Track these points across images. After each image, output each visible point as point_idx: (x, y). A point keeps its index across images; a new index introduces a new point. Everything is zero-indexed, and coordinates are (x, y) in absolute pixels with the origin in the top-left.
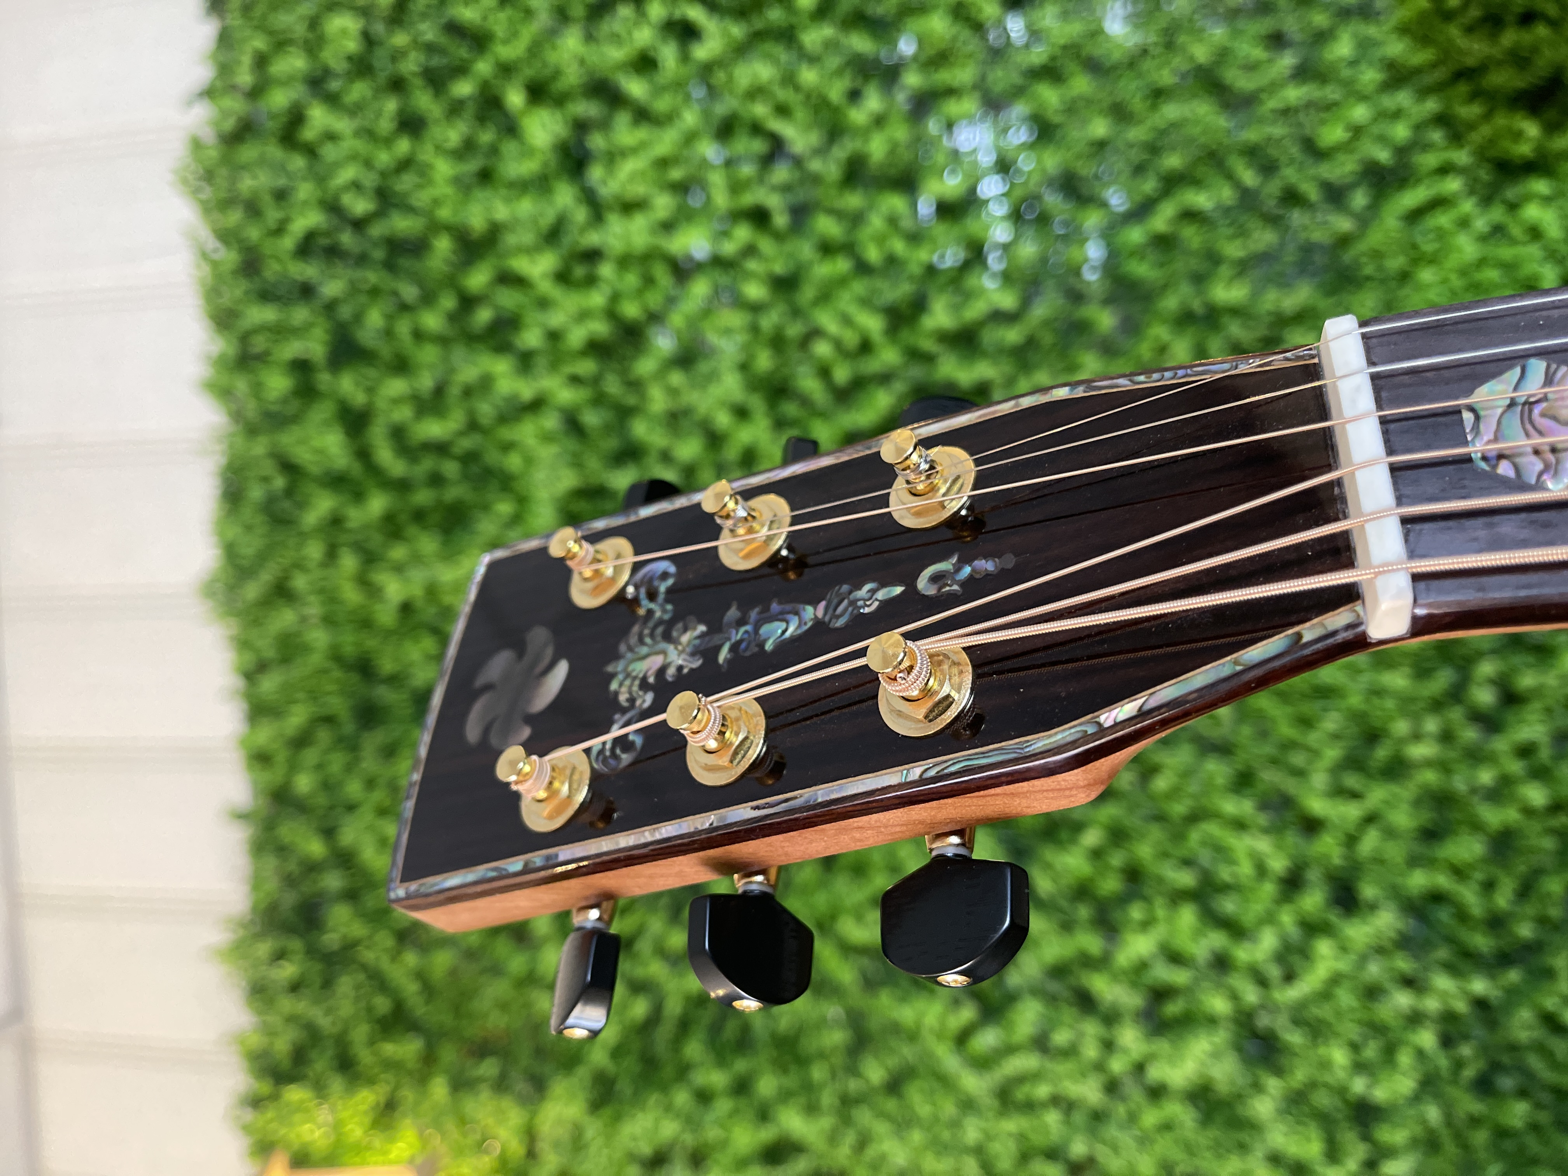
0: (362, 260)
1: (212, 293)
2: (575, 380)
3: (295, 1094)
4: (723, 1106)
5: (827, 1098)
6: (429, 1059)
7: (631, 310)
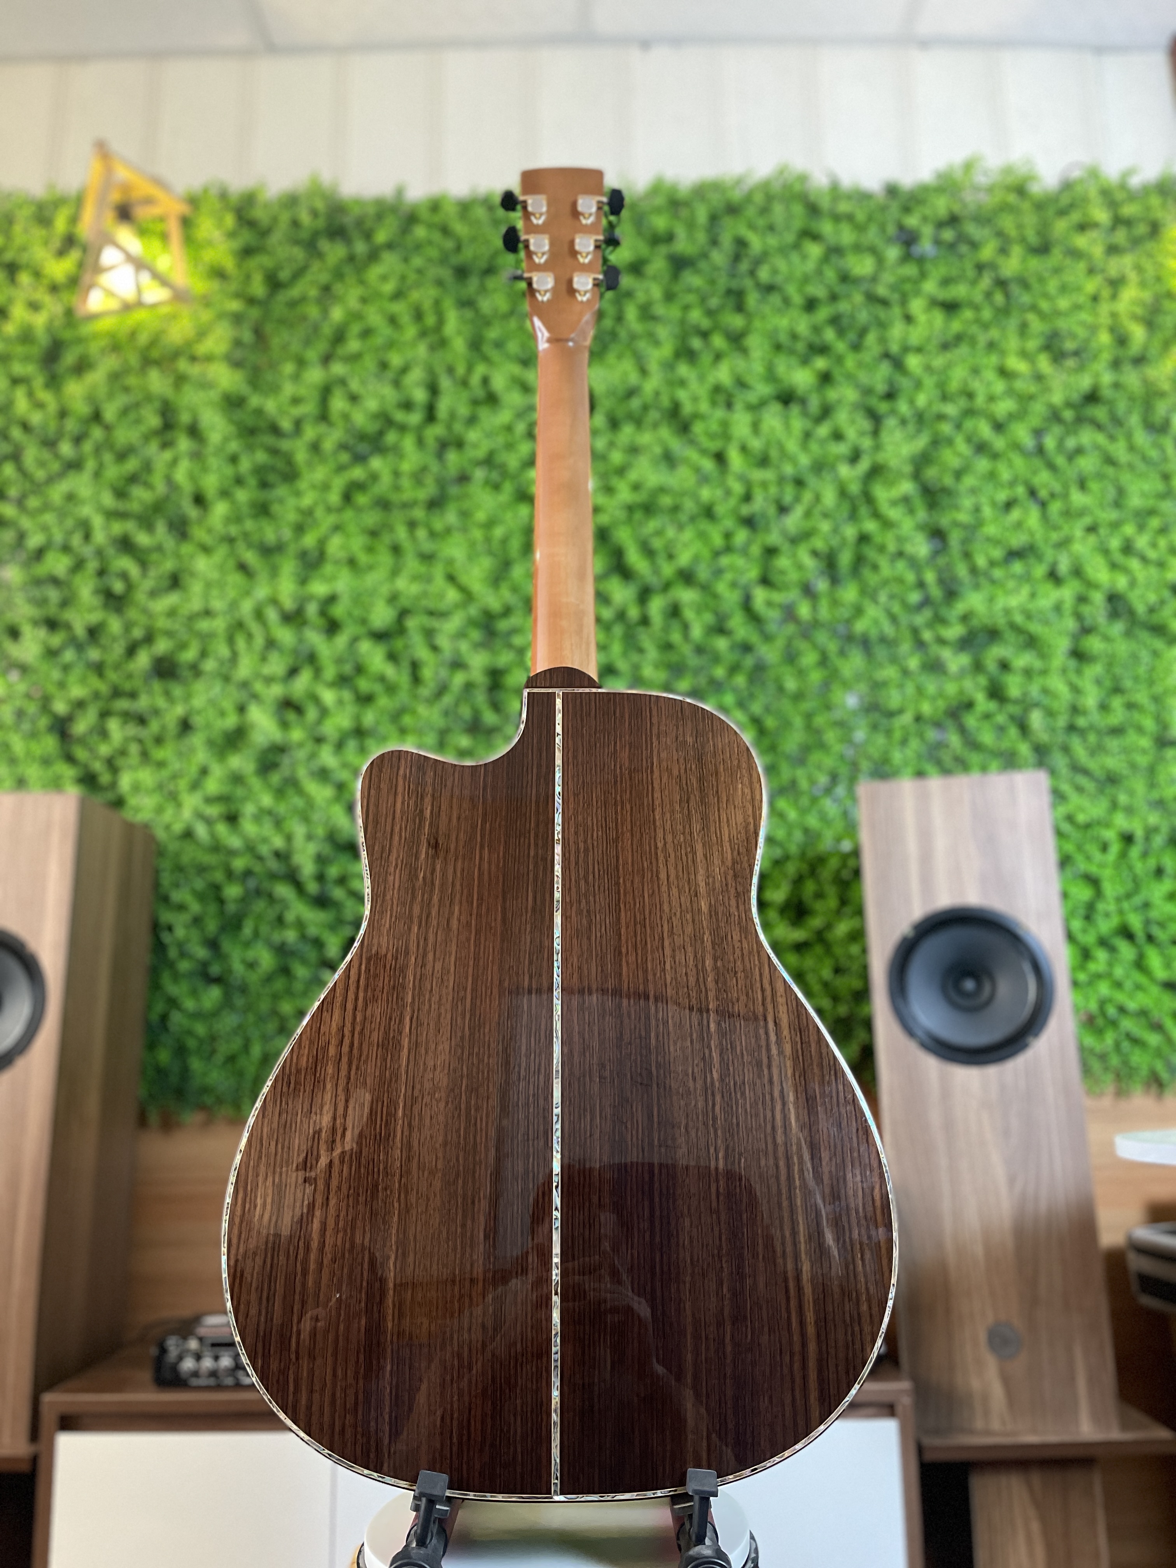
0: (733, 275)
1: (716, 186)
2: (657, 394)
3: (230, 220)
4: (229, 471)
5: (233, 530)
6: (251, 301)
7: (698, 428)
